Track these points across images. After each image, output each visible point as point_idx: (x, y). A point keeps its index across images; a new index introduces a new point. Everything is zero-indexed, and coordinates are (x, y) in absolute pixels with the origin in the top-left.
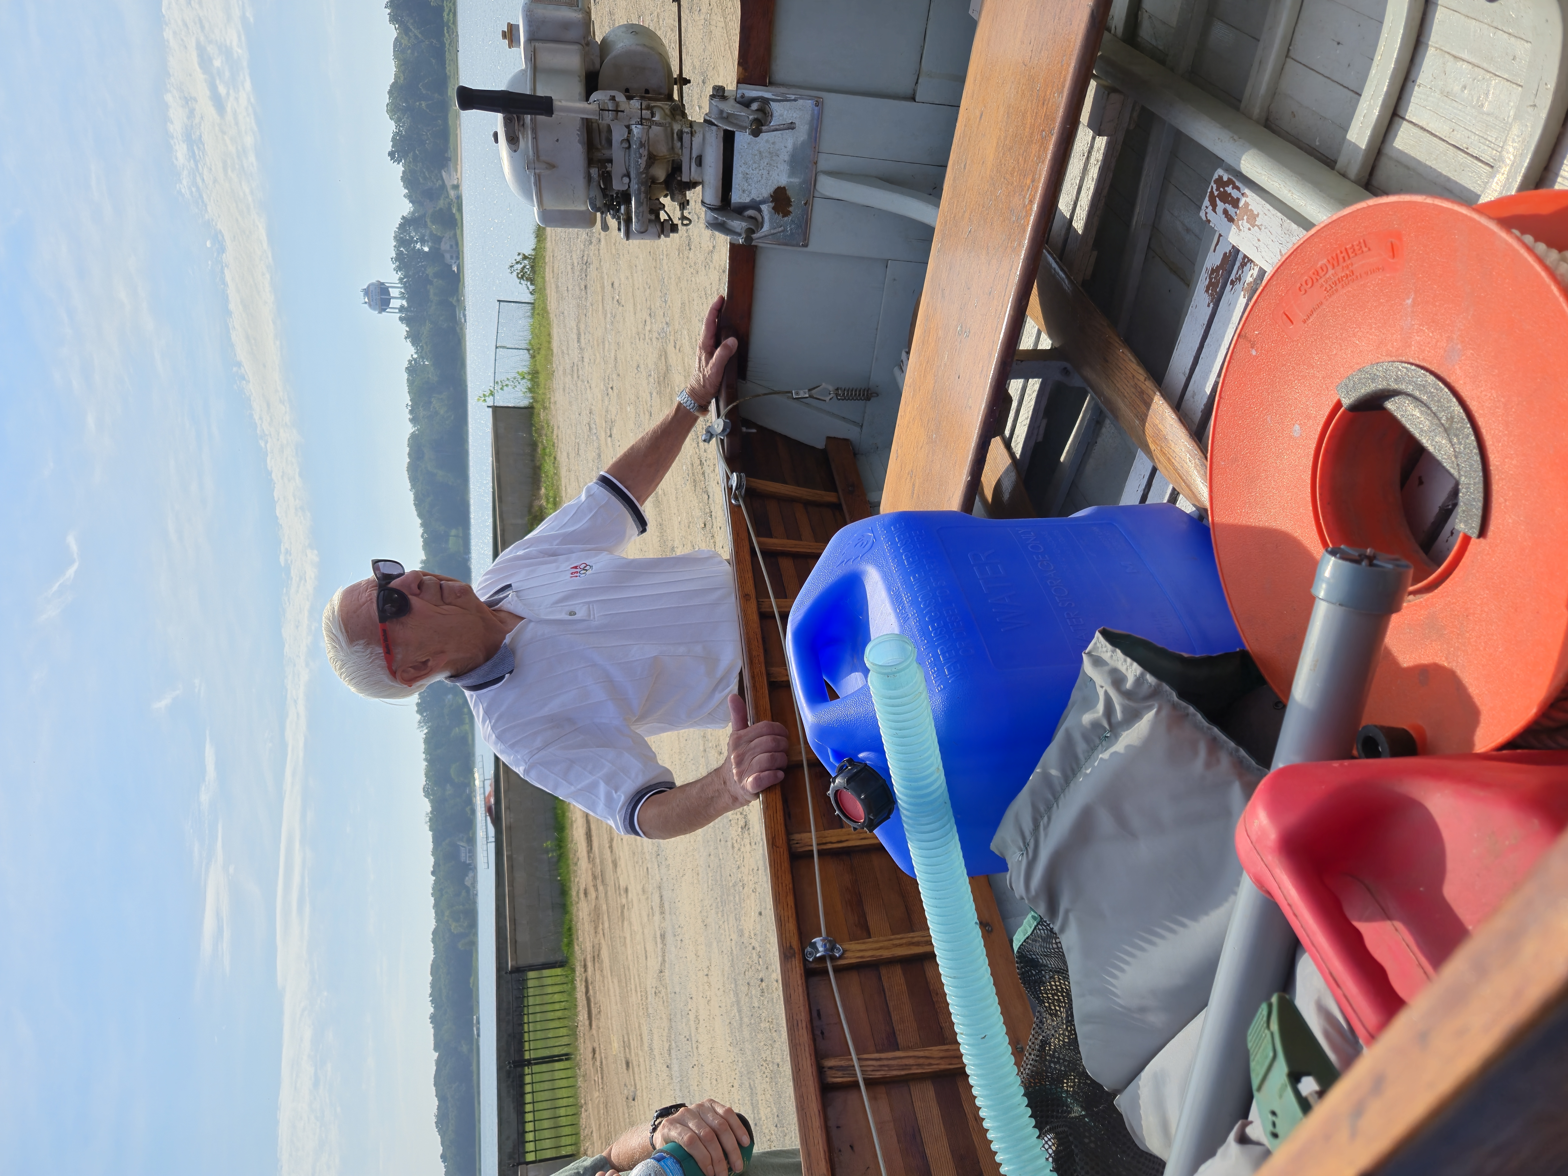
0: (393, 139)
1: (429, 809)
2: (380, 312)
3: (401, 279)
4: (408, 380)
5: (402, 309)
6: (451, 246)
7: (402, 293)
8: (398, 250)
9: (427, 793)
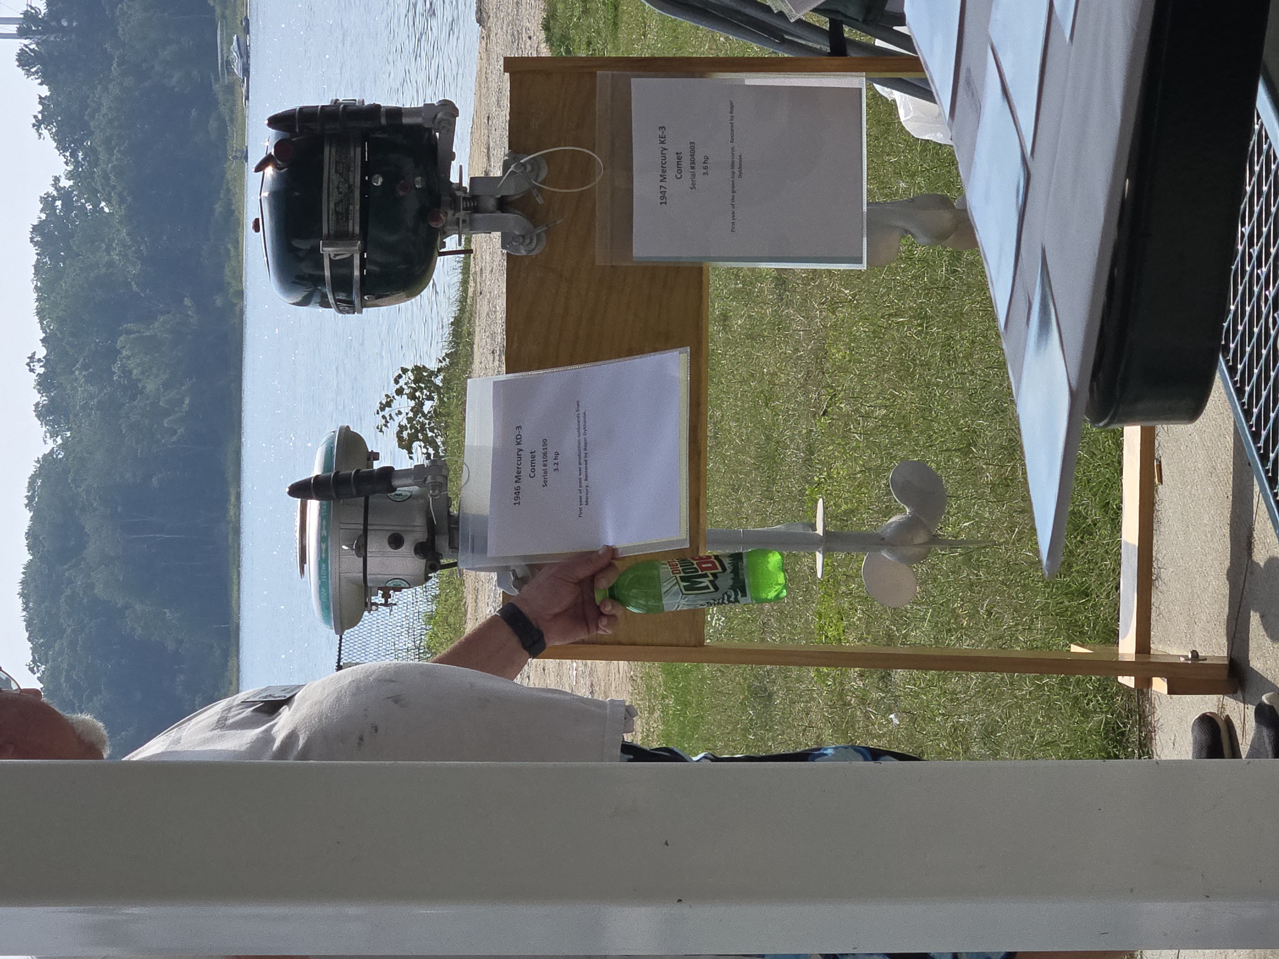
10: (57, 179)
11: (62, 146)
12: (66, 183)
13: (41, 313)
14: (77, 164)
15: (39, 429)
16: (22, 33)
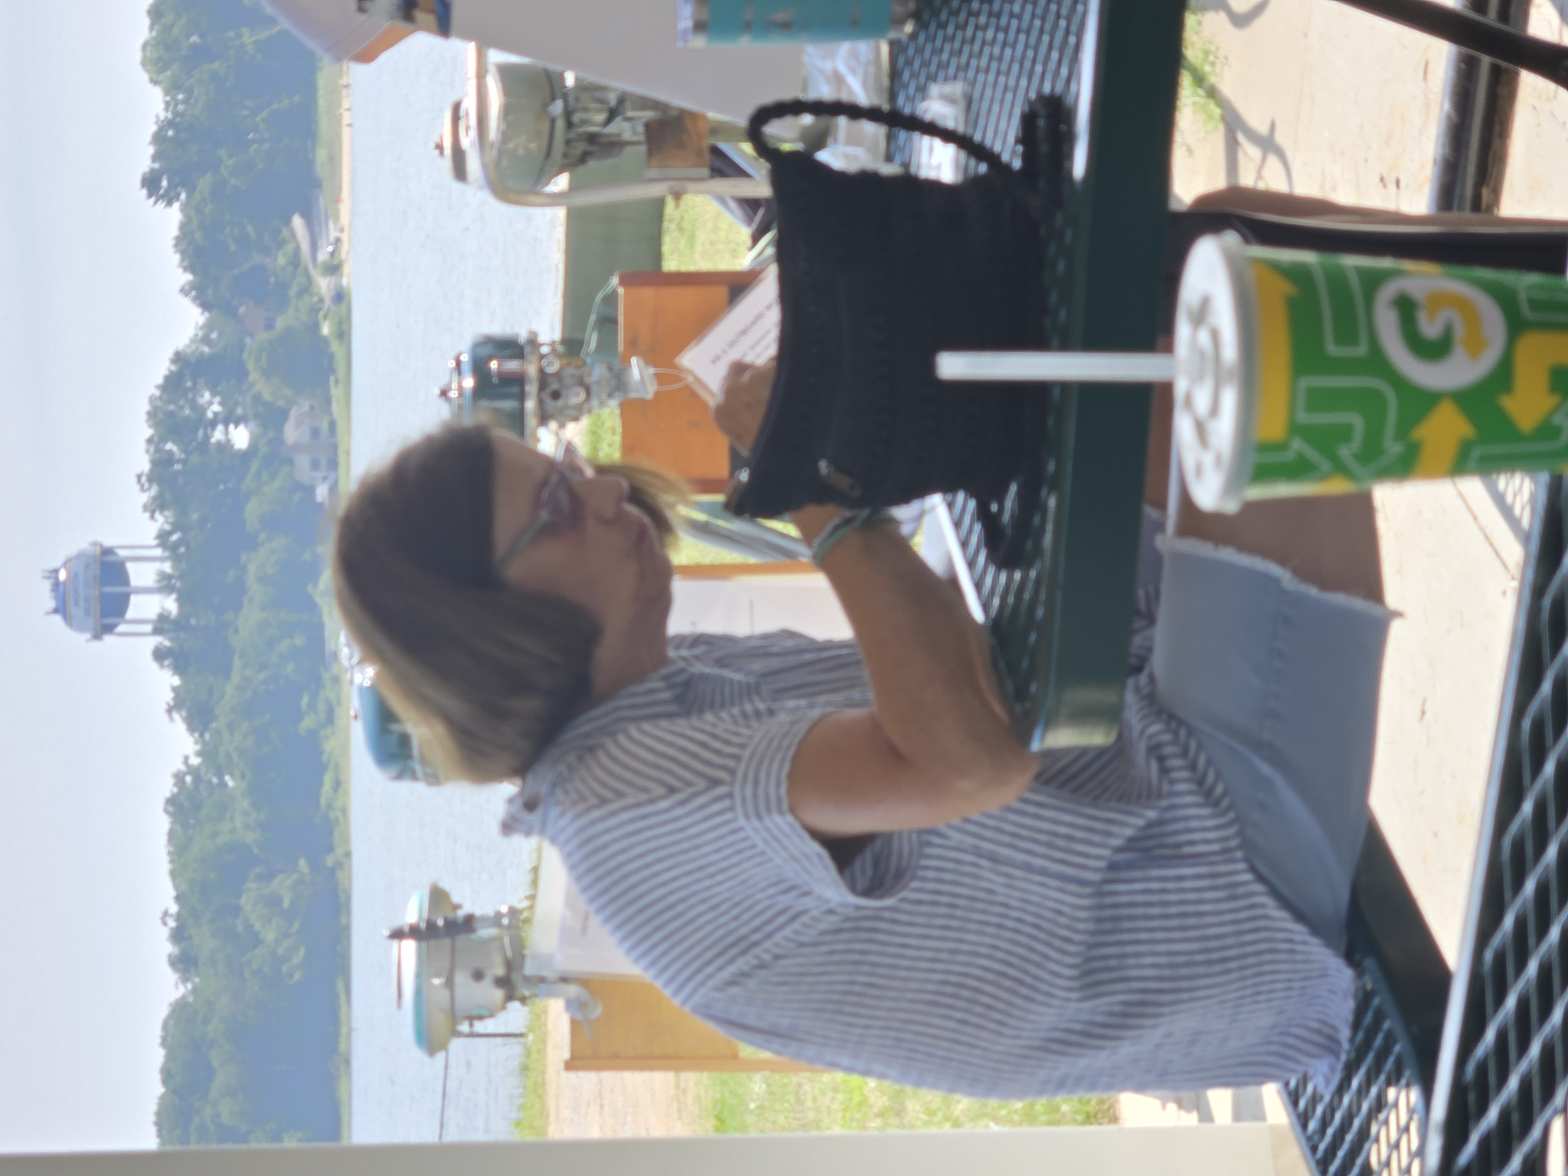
0: (159, 138)
2: (97, 637)
3: (163, 537)
4: (171, 835)
5: (162, 624)
6: (315, 432)
7: (163, 577)
8: (158, 450)
10: (186, 758)
11: (191, 729)
12: (195, 761)
13: (173, 874)
14: (205, 744)
15: (171, 976)
16: (157, 631)
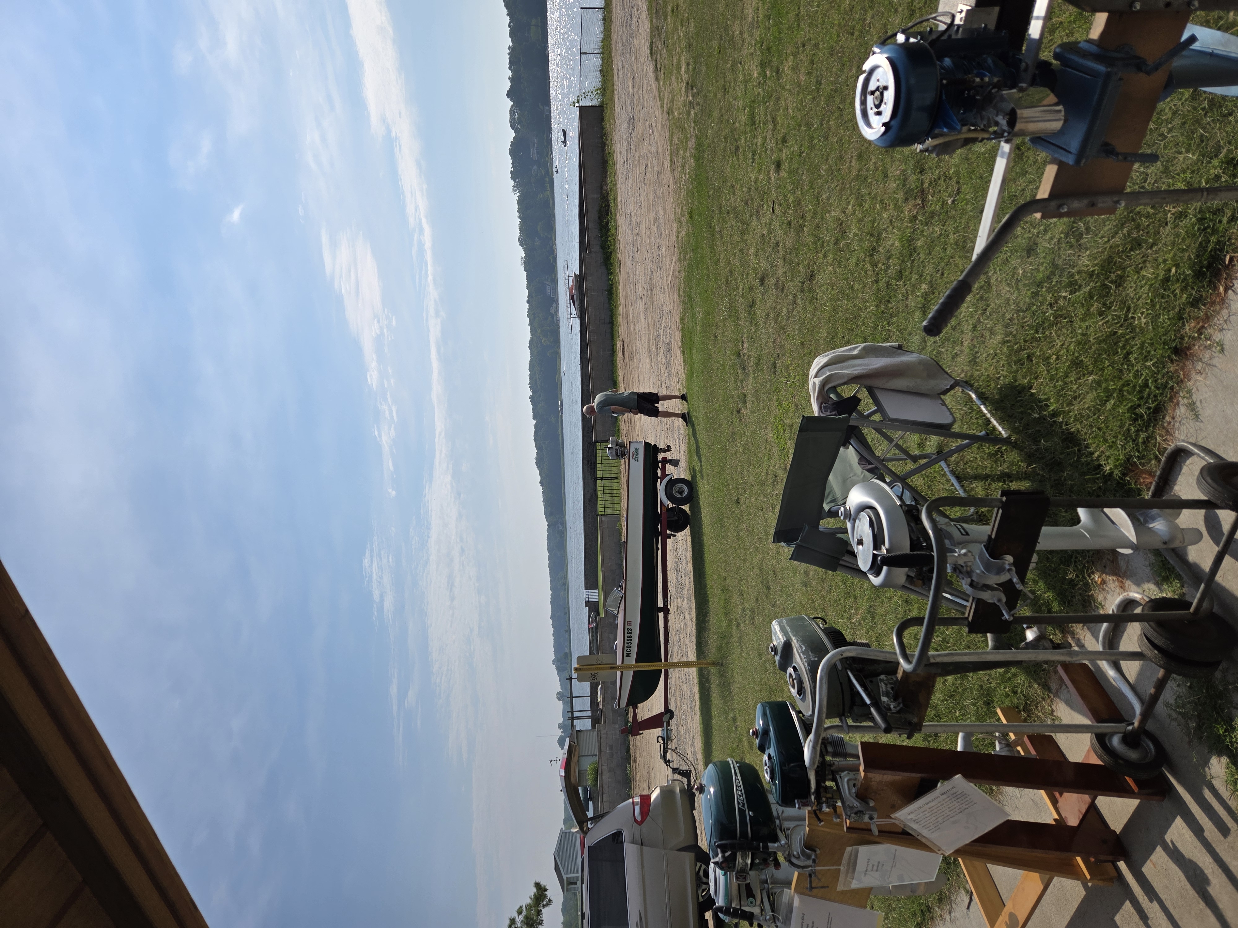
1: (524, 255)
9: (522, 242)
